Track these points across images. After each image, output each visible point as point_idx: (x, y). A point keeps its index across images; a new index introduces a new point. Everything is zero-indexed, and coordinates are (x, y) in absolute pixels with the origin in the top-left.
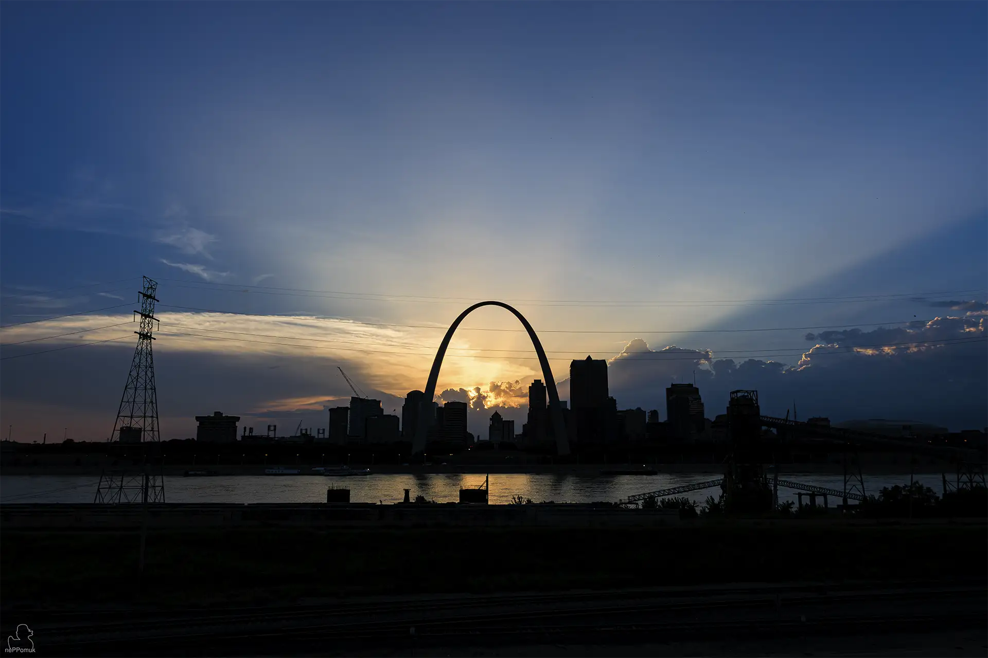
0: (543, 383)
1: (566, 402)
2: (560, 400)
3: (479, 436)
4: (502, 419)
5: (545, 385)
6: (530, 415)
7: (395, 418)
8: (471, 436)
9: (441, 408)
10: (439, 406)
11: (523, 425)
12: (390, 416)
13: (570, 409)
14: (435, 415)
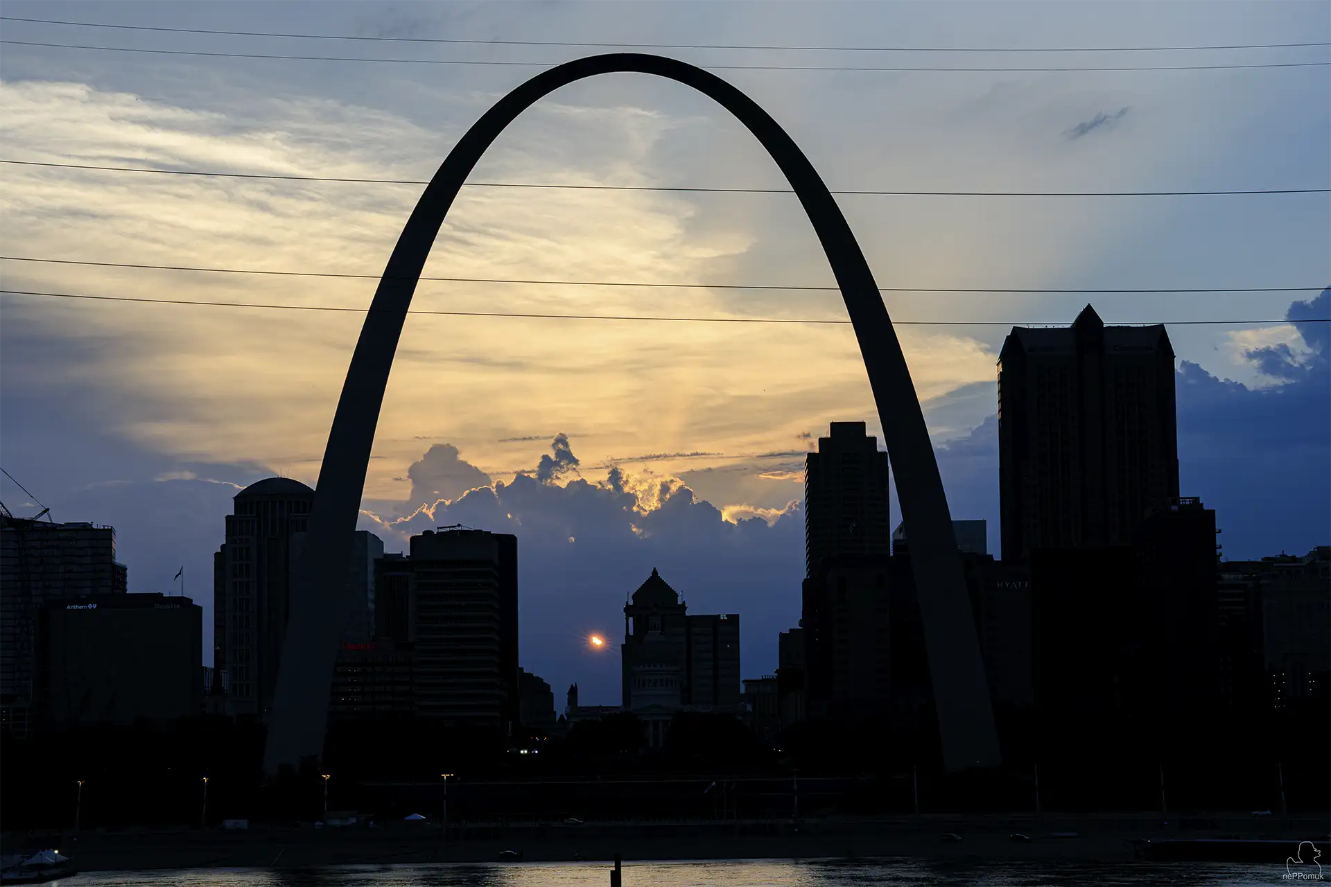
0: (874, 439)
1: (979, 527)
2: (954, 517)
3: (573, 691)
4: (683, 607)
5: (882, 445)
6: (813, 591)
7: (185, 609)
8: (540, 689)
9: (394, 561)
10: (387, 550)
11: (782, 635)
12: (156, 599)
13: (998, 557)
14: (371, 596)
